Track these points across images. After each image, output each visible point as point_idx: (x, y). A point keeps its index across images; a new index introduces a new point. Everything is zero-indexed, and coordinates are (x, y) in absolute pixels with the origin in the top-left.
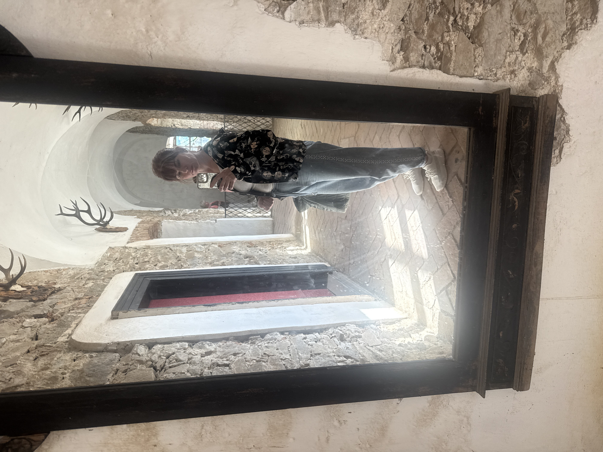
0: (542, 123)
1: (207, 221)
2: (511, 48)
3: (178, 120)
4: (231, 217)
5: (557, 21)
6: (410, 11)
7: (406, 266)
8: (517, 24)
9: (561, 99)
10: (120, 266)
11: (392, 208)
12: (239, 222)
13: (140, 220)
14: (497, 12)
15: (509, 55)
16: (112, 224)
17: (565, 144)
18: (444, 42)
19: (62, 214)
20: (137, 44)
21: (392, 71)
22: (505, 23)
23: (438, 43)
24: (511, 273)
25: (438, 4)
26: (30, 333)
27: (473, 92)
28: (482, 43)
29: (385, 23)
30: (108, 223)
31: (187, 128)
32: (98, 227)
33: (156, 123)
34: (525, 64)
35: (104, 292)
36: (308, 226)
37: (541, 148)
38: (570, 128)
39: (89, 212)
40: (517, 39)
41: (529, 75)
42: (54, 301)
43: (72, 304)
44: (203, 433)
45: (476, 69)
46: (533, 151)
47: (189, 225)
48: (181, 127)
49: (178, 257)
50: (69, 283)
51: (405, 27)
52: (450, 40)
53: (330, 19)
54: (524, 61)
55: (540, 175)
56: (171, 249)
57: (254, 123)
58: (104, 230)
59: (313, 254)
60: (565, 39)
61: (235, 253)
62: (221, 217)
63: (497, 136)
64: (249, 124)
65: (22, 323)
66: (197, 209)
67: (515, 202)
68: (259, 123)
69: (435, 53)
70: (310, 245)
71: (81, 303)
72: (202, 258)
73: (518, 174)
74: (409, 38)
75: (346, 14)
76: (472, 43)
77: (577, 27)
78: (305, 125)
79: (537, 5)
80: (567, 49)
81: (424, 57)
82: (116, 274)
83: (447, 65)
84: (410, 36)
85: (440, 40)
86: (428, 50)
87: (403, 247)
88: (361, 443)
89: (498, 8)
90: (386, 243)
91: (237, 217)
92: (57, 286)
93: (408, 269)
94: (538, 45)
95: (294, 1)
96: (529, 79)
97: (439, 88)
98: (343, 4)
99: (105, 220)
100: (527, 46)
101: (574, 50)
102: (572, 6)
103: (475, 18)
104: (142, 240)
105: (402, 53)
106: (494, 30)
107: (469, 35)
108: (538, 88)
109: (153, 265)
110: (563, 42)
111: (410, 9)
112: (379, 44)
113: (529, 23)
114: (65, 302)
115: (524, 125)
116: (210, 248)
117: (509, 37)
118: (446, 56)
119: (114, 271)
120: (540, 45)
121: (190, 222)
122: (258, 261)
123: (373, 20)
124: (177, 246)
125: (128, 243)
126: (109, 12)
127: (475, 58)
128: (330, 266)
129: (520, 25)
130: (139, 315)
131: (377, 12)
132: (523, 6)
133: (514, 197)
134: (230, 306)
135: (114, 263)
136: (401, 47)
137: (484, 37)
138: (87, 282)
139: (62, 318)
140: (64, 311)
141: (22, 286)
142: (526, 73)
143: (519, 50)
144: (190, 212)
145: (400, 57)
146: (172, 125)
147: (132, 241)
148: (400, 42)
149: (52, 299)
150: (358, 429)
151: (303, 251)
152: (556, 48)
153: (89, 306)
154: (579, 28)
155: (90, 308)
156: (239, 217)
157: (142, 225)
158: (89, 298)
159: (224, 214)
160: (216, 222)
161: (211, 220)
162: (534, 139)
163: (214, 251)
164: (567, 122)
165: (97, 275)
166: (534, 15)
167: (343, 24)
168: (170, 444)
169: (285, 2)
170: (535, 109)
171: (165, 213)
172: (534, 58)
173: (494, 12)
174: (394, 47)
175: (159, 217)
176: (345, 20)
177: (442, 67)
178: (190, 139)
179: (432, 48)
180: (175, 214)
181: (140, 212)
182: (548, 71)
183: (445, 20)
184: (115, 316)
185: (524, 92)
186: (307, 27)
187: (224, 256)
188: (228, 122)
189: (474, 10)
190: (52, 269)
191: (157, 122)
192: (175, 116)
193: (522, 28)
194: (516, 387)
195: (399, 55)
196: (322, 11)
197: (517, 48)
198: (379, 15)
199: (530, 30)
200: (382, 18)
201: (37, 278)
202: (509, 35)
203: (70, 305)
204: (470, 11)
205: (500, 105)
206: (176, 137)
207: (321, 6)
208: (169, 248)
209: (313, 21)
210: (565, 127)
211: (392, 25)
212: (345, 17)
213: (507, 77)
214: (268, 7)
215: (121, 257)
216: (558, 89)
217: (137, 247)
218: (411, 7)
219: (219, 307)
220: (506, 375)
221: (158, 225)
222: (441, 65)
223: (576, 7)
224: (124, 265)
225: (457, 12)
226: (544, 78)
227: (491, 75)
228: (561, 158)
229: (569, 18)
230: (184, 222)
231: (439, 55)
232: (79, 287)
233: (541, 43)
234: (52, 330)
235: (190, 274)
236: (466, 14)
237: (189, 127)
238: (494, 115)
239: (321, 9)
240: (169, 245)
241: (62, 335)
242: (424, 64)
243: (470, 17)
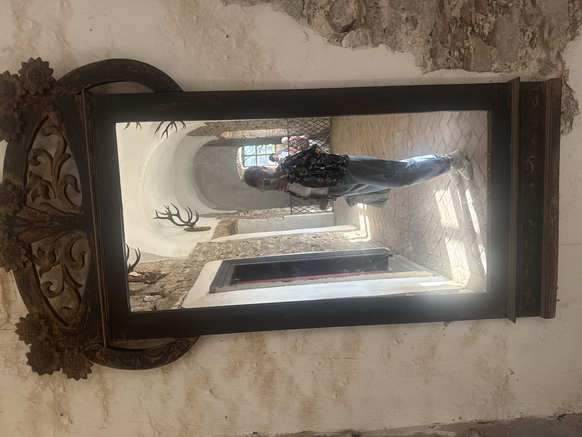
0: (550, 102)
1: (275, 218)
2: (521, 45)
3: (247, 131)
4: (296, 214)
5: (561, 19)
6: (436, 27)
7: (461, 242)
8: (525, 26)
9: (568, 80)
10: (209, 257)
11: (445, 190)
12: (304, 218)
13: (219, 221)
14: (508, 18)
15: (520, 51)
16: (198, 225)
17: (575, 116)
18: (465, 47)
19: (158, 217)
20: (244, 75)
21: (424, 74)
22: (515, 27)
23: (460, 49)
24: (531, 222)
25: (458, 20)
26: (150, 305)
27: (490, 83)
28: (496, 44)
29: (417, 39)
30: (194, 223)
31: (255, 137)
32: (186, 227)
33: (228, 135)
34: (535, 56)
35: (200, 275)
36: (367, 216)
37: (550, 122)
38: (579, 103)
39: (178, 215)
40: (526, 37)
41: (538, 65)
42: (163, 284)
43: (176, 285)
44: (297, 346)
45: (492, 65)
46: (544, 124)
47: (260, 223)
48: (250, 137)
49: (255, 248)
50: (170, 270)
51: (433, 40)
52: (469, 46)
53: (375, 42)
54: (534, 54)
55: (551, 143)
56: (248, 242)
57: (314, 127)
58: (191, 230)
59: (374, 241)
60: (568, 32)
61: (302, 243)
62: (287, 214)
63: (511, 115)
64: (309, 128)
65: (143, 299)
66: (266, 209)
67: (531, 165)
68: (318, 127)
69: (458, 56)
70: (370, 234)
71: (183, 284)
72: (275, 248)
73: (532, 143)
74: (436, 48)
75: (387, 36)
76: (488, 45)
77: (579, 22)
78: (361, 123)
79: (541, 9)
80: (571, 40)
81: (449, 61)
82: (206, 263)
83: (468, 64)
84: (437, 45)
85: (461, 46)
86: (452, 54)
87: (457, 225)
88: (415, 359)
89: (508, 16)
90: (442, 223)
91: (301, 214)
92: (163, 273)
93: (463, 245)
94: (545, 40)
95: (348, 32)
96: (539, 68)
97: (462, 82)
98: (384, 29)
99: (192, 221)
100: (535, 42)
101: (577, 40)
102: (573, 6)
103: (489, 26)
104: (224, 236)
105: (431, 59)
106: (505, 33)
107: (485, 40)
108: (547, 74)
109: (235, 255)
110: (567, 35)
111: (436, 26)
112: (413, 55)
113: (536, 24)
114: (170, 284)
115: (534, 105)
116: (281, 240)
117: (519, 37)
118: (467, 58)
119: (204, 260)
120: (547, 40)
121: (261, 220)
122: (323, 248)
123: (407, 38)
124: (253, 240)
125: (212, 239)
126: (225, 57)
127: (491, 56)
128: (390, 250)
129: (529, 26)
130: (231, 290)
131: (410, 32)
132: (529, 12)
133: (529, 161)
134: (303, 281)
135: (204, 255)
136: (431, 55)
137: (497, 40)
138: (184, 270)
139: (171, 295)
140: (172, 289)
141: (138, 273)
142: (536, 63)
143: (529, 46)
144: (260, 212)
145: (430, 63)
146: (242, 136)
147: (216, 237)
148: (430, 51)
149: (161, 282)
150: (413, 347)
151: (363, 239)
152: (560, 41)
153: (189, 286)
154: (580, 23)
155: (191, 288)
156: (304, 213)
157: (222, 224)
158: (189, 280)
159: (290, 212)
160: (283, 219)
161: (279, 217)
162: (544, 115)
163: (284, 242)
164: (575, 99)
165: (192, 264)
166: (540, 17)
167: (384, 44)
168: (275, 353)
169: (342, 34)
170: (543, 91)
171: (239, 215)
172: (542, 51)
173: (505, 19)
174: (425, 56)
175: (235, 217)
176: (386, 41)
177: (464, 66)
178: (256, 148)
179: (455, 53)
180: (247, 215)
181: (218, 214)
182: (556, 59)
183: (465, 30)
184: (212, 291)
185: (535, 78)
186: (359, 50)
187: (293, 246)
188: (290, 128)
189: (488, 20)
190: (156, 261)
191: (230, 135)
192: (245, 128)
193: (530, 28)
194: (543, 315)
195: (429, 61)
196: (369, 37)
197: (527, 44)
198: (411, 34)
199: (537, 29)
200: (414, 36)
201: (146, 268)
202: (519, 35)
203: (174, 286)
204: (485, 21)
205: (513, 91)
206: (244, 147)
207: (368, 33)
208: (246, 241)
209: (363, 44)
210: (574, 103)
211: (422, 40)
212: (386, 39)
213: (519, 68)
214: (330, 39)
215: (209, 250)
216: (565, 73)
217: (220, 242)
218: (437, 24)
219: (294, 282)
220: (534, 305)
221: (234, 224)
222: (463, 65)
223: (577, 6)
224: (212, 256)
225: (474, 24)
226: (552, 66)
227: (505, 69)
228: (572, 128)
229: (571, 15)
230: (256, 220)
231: (461, 57)
232: (179, 273)
233: (547, 38)
234: (165, 302)
235: (267, 260)
236: (481, 24)
237: (257, 136)
238: (508, 99)
239: (368, 35)
240: (246, 239)
241: (174, 306)
242: (449, 66)
243: (484, 26)
